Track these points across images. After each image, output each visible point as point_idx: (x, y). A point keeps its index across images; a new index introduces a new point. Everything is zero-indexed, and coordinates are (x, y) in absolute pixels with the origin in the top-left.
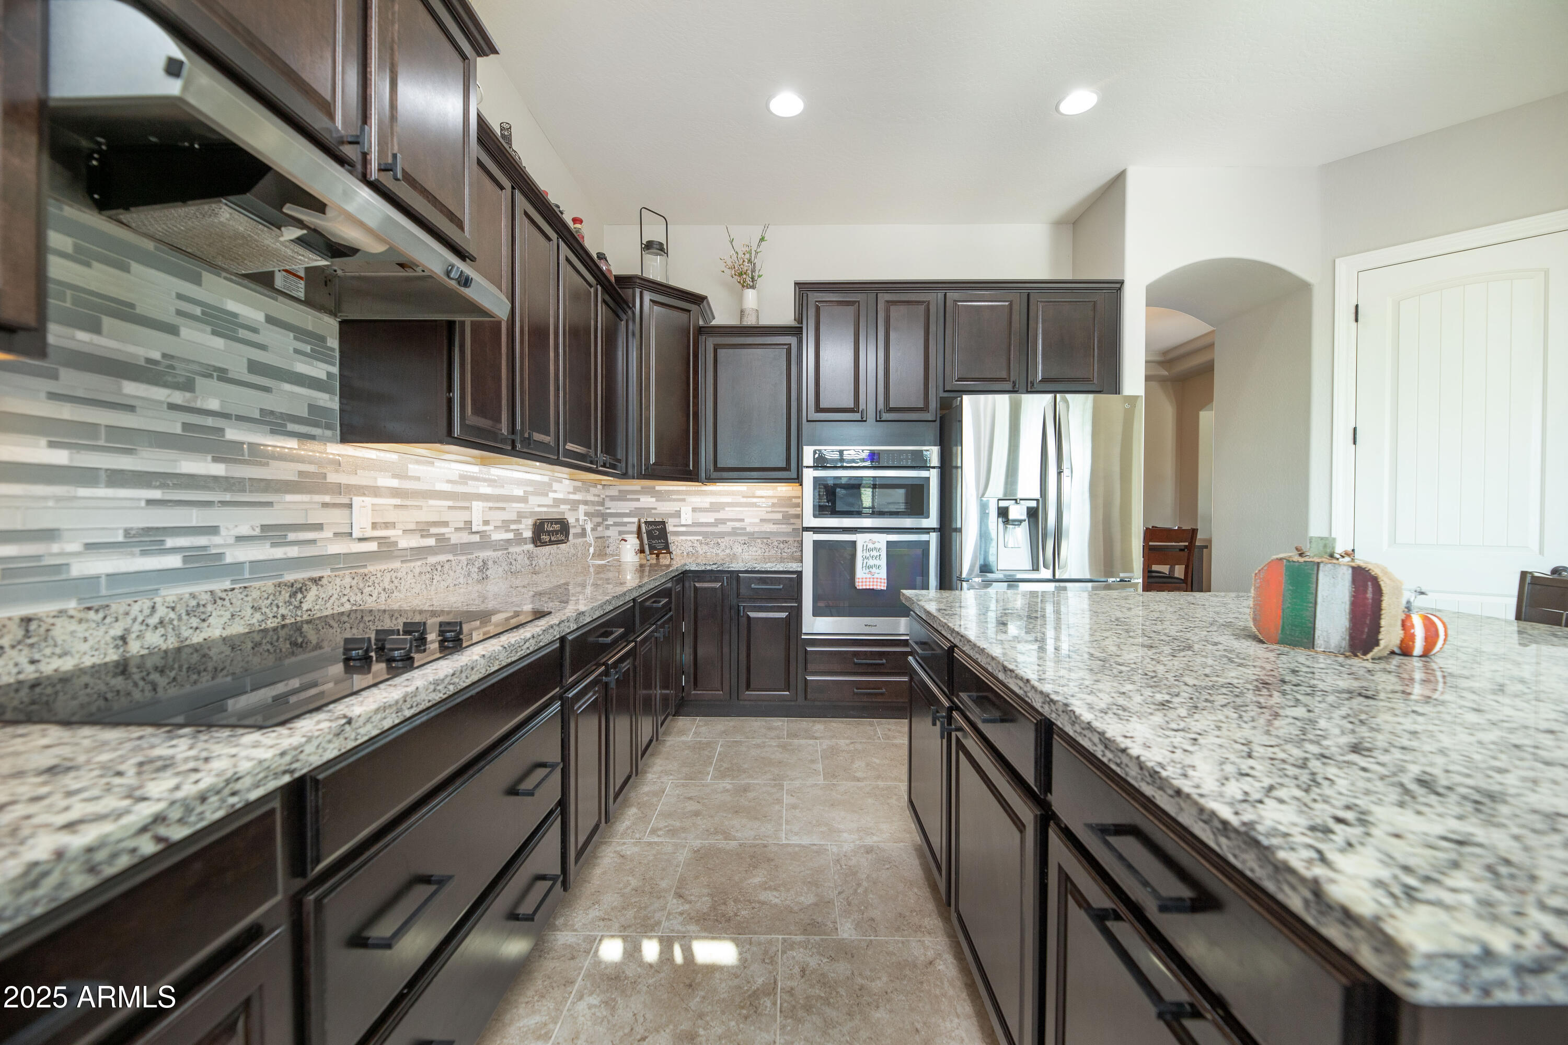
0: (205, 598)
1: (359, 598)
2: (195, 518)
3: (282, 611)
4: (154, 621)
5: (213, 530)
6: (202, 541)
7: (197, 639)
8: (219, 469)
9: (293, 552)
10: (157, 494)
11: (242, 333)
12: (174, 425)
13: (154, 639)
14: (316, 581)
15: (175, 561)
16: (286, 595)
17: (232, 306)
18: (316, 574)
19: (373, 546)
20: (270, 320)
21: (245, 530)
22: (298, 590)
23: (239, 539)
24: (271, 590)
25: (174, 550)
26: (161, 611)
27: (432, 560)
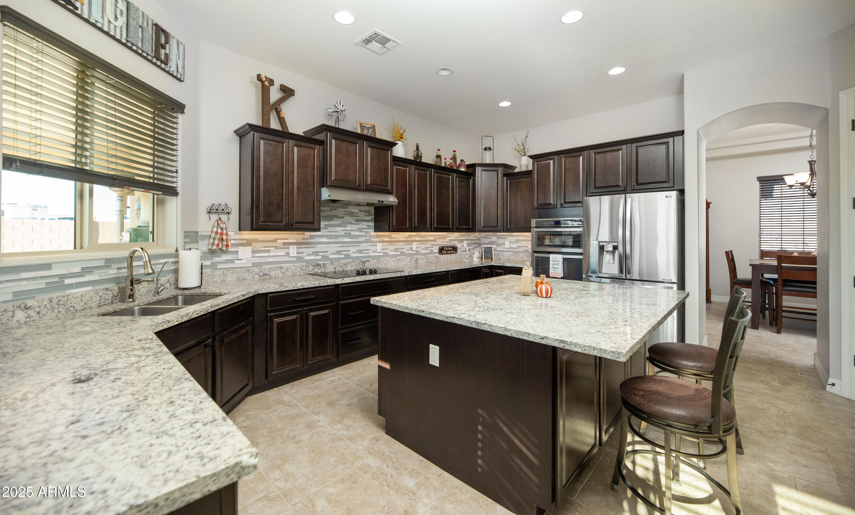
0: (347, 263)
1: (378, 265)
2: (346, 249)
3: (361, 266)
4: (339, 266)
5: (349, 251)
6: (347, 253)
7: (346, 269)
8: (350, 240)
9: (364, 255)
10: (340, 245)
11: (355, 215)
12: (343, 233)
13: (339, 269)
14: (368, 261)
15: (343, 256)
16: (362, 263)
17: (353, 211)
18: (368, 260)
19: (382, 254)
20: (359, 211)
21: (354, 251)
22: (364, 262)
23: (353, 252)
24: (359, 262)
25: (343, 254)
26: (341, 264)
27: (399, 257)
